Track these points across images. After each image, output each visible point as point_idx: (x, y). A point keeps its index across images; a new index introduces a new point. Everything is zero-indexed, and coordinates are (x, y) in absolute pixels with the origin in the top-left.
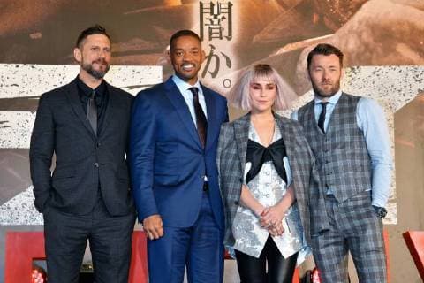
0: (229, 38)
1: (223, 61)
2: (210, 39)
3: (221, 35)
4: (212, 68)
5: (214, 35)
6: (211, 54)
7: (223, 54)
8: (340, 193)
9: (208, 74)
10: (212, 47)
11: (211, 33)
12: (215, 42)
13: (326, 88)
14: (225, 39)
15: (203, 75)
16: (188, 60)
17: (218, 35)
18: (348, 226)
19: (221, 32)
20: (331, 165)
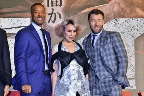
0: (61, 5)
1: (58, 16)
2: (52, 6)
3: (57, 4)
4: (53, 19)
5: (54, 4)
6: (52, 13)
7: (58, 13)
8: (100, 75)
9: (51, 22)
10: (53, 9)
11: (52, 3)
12: (54, 7)
13: (97, 30)
14: (58, 6)
15: (49, 22)
16: (40, 15)
17: (55, 4)
18: (105, 90)
19: (57, 3)
20: (97, 63)
